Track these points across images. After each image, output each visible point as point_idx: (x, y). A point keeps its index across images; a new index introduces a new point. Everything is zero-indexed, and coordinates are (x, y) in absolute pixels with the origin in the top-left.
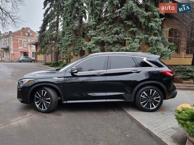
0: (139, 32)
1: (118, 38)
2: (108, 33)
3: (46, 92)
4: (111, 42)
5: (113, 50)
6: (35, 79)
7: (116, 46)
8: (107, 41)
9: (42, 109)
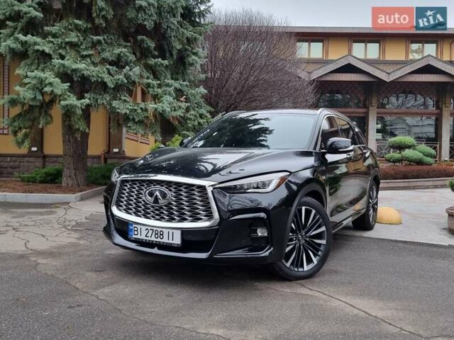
2: (89, 56)
3: (314, 211)
4: (111, 85)
5: (117, 107)
6: (291, 173)
7: (122, 98)
8: (100, 80)
9: (301, 269)
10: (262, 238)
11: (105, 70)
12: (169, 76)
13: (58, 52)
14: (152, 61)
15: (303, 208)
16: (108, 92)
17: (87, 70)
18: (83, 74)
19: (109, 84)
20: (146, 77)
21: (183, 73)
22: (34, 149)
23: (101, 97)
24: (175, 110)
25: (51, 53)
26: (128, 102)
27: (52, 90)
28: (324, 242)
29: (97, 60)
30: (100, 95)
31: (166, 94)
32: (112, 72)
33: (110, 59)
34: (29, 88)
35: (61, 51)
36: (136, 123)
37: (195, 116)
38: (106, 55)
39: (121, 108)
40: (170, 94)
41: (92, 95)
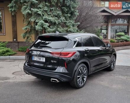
14: (66, 15)
20: (64, 20)
22: (15, 40)
29: (52, 15)
33: (56, 15)
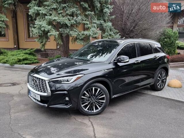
0: (93, 17)
1: (76, 21)
2: (61, 13)
3: (99, 89)
4: (69, 25)
5: (72, 34)
6: (85, 74)
7: (74, 30)
8: (64, 23)
9: (92, 111)
10: (67, 101)
11: (67, 18)
12: (96, 19)
13: (49, 12)
14: (87, 13)
15: (94, 88)
16: (69, 28)
17: (59, 19)
18: (57, 22)
19: (68, 25)
20: (85, 20)
21: (103, 16)
22: (58, 47)
23: (66, 30)
24: (95, 34)
25: (46, 13)
26: (76, 31)
27: (44, 29)
28: (104, 101)
29: (64, 14)
30: (66, 29)
31: (93, 27)
32: (70, 19)
33: (69, 14)
34: (37, 29)
35: (50, 12)
36: (80, 40)
37: (108, 35)
38: (68, 12)
39: (73, 34)
40: (94, 27)
41: (62, 29)
